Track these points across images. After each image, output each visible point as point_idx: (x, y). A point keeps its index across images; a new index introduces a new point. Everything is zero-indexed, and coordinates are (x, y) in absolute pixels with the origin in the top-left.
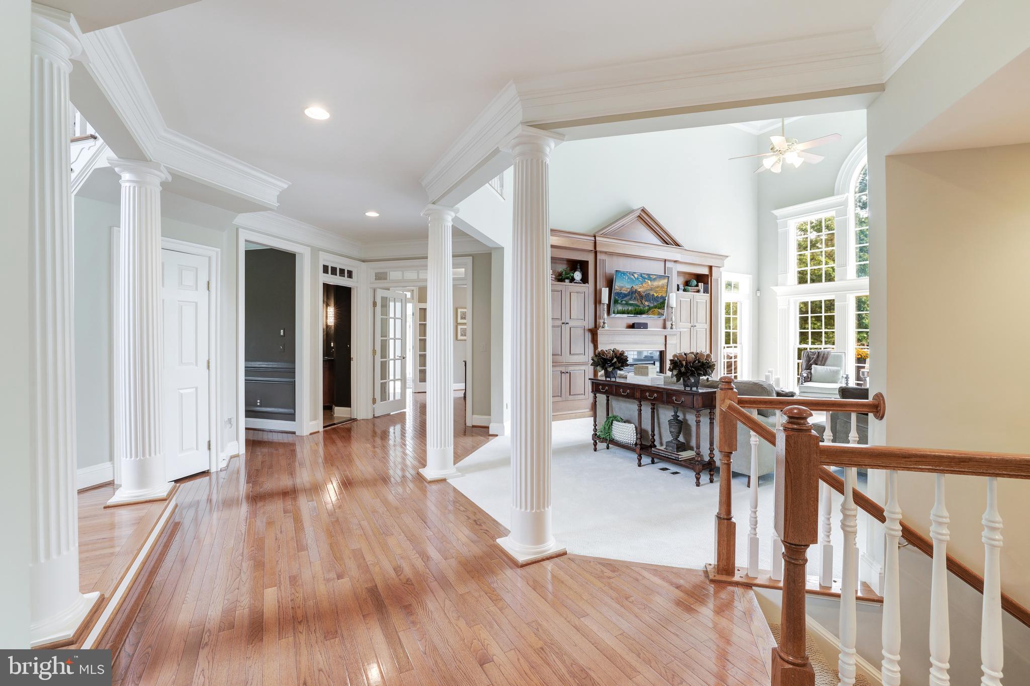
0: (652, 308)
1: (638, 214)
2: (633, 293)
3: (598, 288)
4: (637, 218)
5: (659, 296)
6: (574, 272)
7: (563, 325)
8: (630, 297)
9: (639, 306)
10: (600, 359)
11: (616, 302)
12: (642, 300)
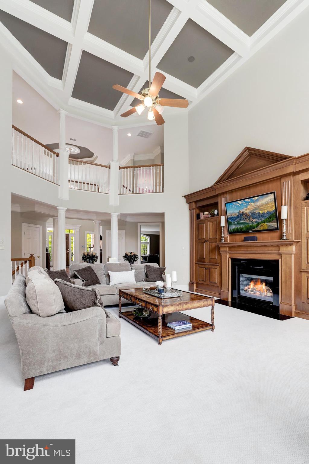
0: (261, 223)
2: (241, 215)
4: (249, 157)
5: (265, 212)
8: (239, 219)
9: (249, 224)
11: (230, 224)
12: (250, 218)
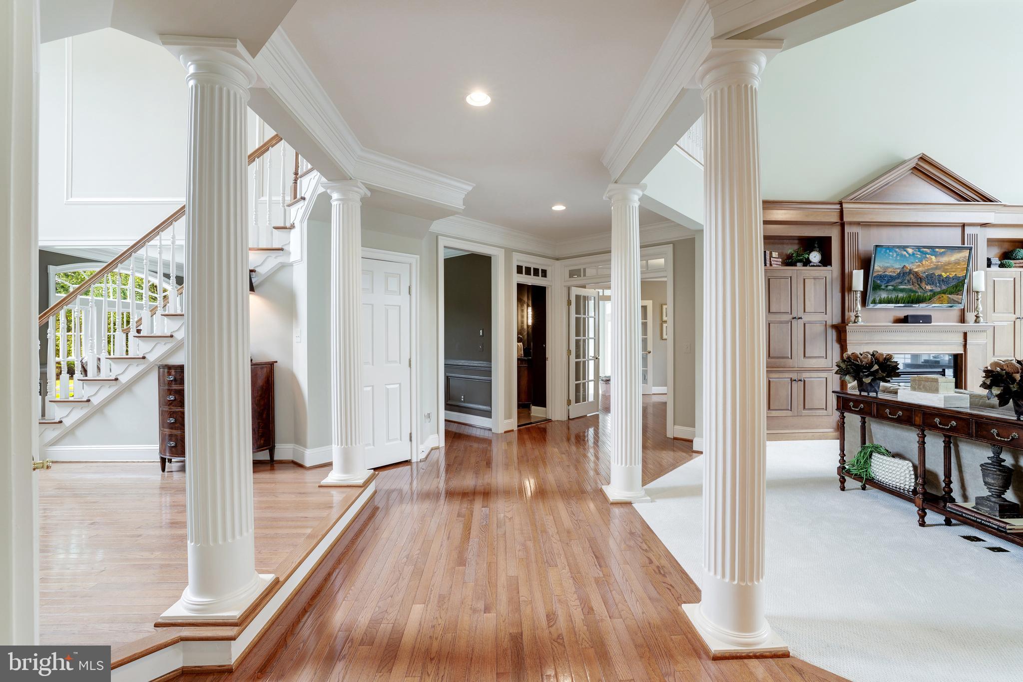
0: (939, 293)
1: (913, 165)
2: (904, 274)
3: (846, 271)
4: (911, 171)
5: (951, 276)
6: (810, 252)
7: (794, 322)
8: (899, 280)
9: (916, 292)
10: (849, 365)
11: (877, 288)
12: (921, 282)
